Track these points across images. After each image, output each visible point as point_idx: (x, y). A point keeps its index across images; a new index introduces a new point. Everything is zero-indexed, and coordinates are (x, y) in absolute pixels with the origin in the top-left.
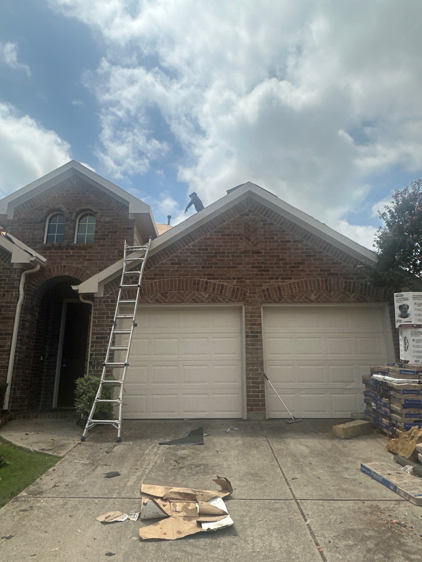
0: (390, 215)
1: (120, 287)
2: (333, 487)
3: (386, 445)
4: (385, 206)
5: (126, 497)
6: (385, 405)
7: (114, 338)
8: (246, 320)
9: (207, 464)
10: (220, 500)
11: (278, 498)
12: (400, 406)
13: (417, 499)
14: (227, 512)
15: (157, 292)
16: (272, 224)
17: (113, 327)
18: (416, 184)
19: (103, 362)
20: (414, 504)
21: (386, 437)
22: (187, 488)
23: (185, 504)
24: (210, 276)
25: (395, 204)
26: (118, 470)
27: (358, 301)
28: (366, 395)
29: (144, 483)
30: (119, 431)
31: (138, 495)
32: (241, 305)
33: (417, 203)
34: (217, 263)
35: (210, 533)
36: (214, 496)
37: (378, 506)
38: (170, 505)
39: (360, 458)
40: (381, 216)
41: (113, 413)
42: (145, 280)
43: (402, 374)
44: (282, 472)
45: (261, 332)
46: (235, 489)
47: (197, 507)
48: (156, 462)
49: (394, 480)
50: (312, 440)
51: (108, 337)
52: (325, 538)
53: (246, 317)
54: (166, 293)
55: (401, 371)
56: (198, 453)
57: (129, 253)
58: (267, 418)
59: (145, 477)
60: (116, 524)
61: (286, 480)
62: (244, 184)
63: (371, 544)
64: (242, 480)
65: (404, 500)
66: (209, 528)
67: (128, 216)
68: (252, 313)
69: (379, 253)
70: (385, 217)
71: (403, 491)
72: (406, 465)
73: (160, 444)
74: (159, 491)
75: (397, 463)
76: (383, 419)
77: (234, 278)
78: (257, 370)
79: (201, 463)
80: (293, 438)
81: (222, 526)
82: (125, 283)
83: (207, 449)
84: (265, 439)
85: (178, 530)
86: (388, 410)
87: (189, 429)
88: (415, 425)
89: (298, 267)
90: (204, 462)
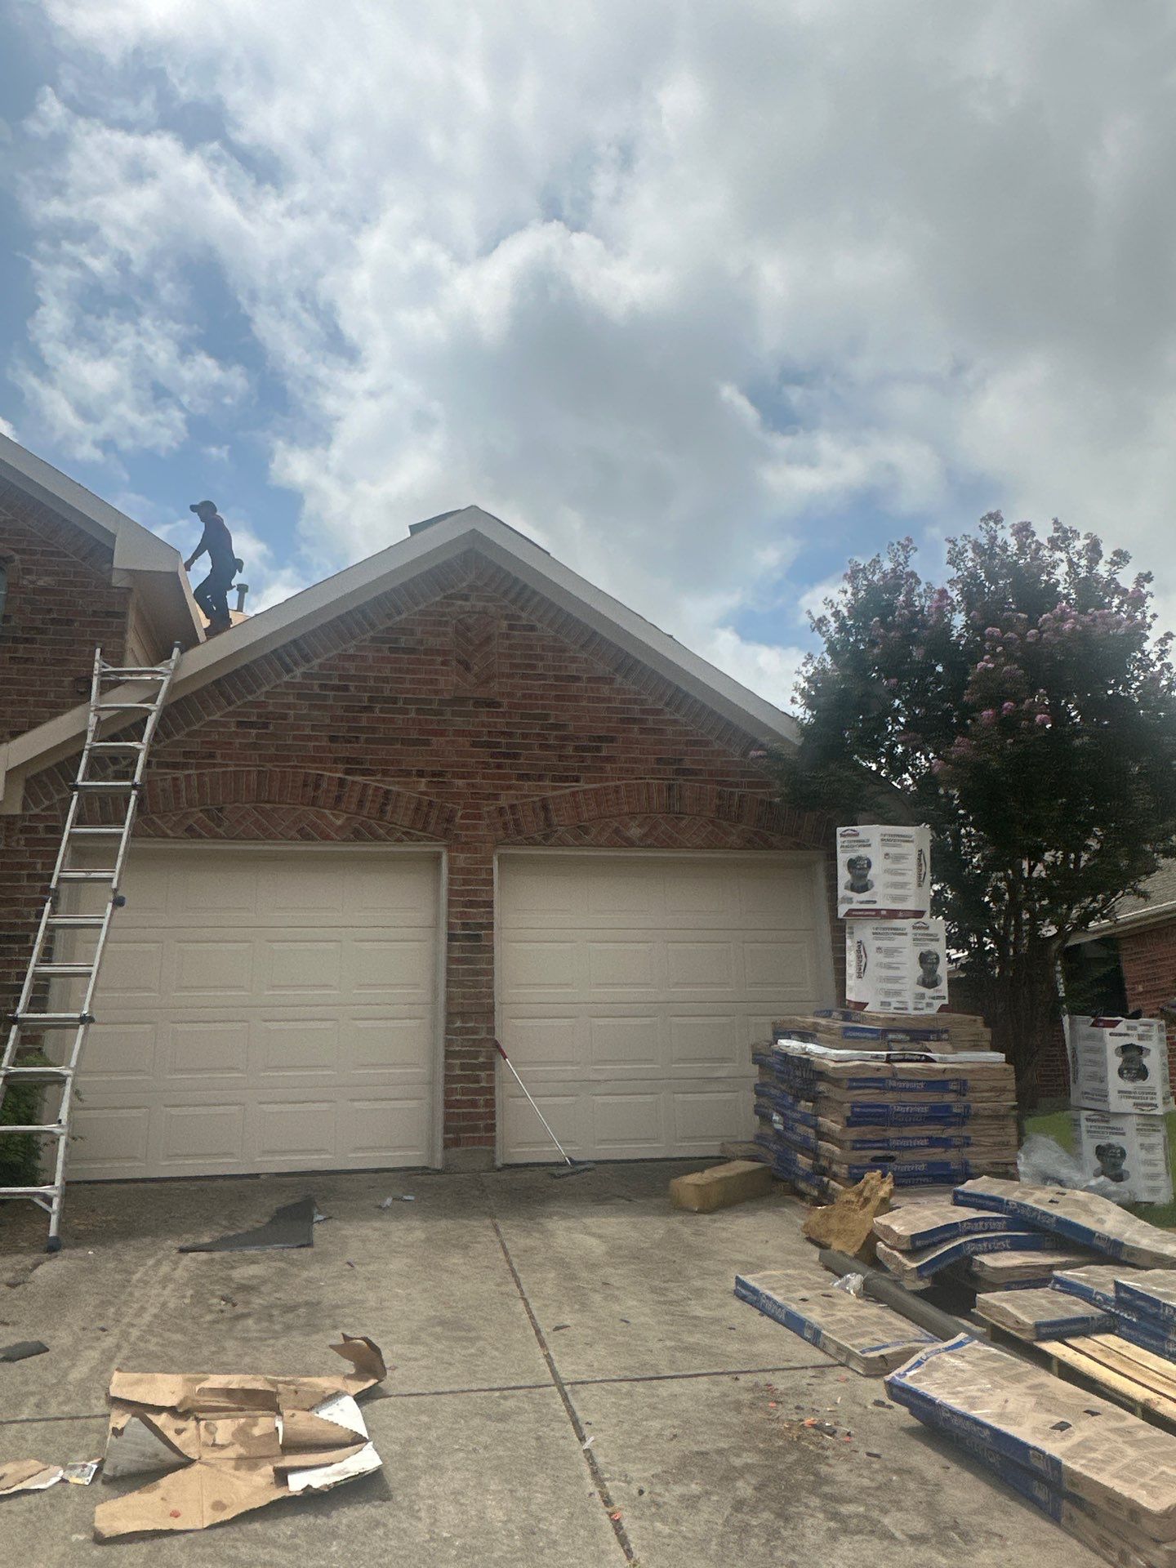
0: (836, 625)
1: (76, 788)
2: (660, 1345)
3: (802, 1222)
4: (826, 599)
5: (60, 1416)
6: (804, 1120)
7: (49, 939)
8: (451, 892)
9: (319, 1303)
10: (348, 1403)
11: (513, 1384)
12: (841, 1120)
13: (866, 1358)
14: (365, 1434)
15: (190, 804)
16: (532, 628)
17: (48, 905)
18: (900, 547)
19: (14, 1011)
20: (858, 1373)
21: (804, 1204)
22: (252, 1376)
23: (242, 1421)
24: (353, 765)
25: (849, 595)
26: (41, 1336)
27: (749, 844)
28: (759, 1093)
29: (119, 1370)
30: (54, 1219)
31: (100, 1406)
32: (437, 849)
33: (901, 598)
34: (374, 730)
35: (312, 1499)
36: (331, 1392)
37: (770, 1385)
38: (198, 1428)
39: (735, 1262)
40: (814, 625)
41: (39, 1164)
42: (154, 769)
43: (849, 1037)
44: (529, 1312)
45: (490, 926)
46: (394, 1368)
47: (277, 1428)
48: (164, 1305)
49: (814, 1315)
50: (613, 1220)
51: (32, 935)
52: (629, 1483)
53: (451, 882)
54: (220, 810)
55: (847, 1029)
56: (295, 1270)
57: (107, 686)
58: (498, 1164)
59: (125, 1352)
60: (25, 1499)
61: (538, 1332)
62: (459, 511)
63: (744, 1488)
64: (414, 1341)
65: (836, 1365)
66: (309, 1487)
67: (111, 579)
68: (469, 872)
69: (806, 721)
70: (824, 629)
71: (834, 1342)
72: (847, 1274)
73: (183, 1251)
74: (165, 1389)
75: (827, 1268)
76: (799, 1156)
77: (421, 774)
78: (474, 1031)
79: (301, 1299)
80: (565, 1217)
81: (346, 1476)
82: (91, 774)
83: (323, 1258)
84: (488, 1222)
85: (218, 1499)
86: (811, 1131)
87: (275, 1203)
88: (872, 1169)
89: (598, 749)
90: (310, 1296)
